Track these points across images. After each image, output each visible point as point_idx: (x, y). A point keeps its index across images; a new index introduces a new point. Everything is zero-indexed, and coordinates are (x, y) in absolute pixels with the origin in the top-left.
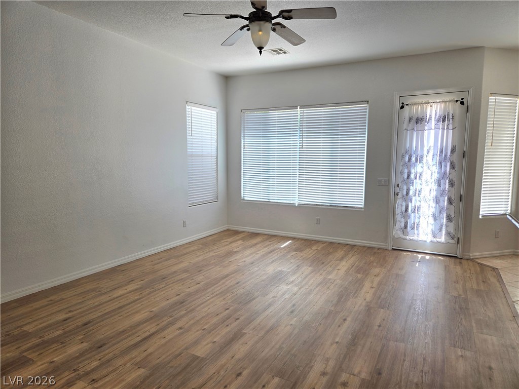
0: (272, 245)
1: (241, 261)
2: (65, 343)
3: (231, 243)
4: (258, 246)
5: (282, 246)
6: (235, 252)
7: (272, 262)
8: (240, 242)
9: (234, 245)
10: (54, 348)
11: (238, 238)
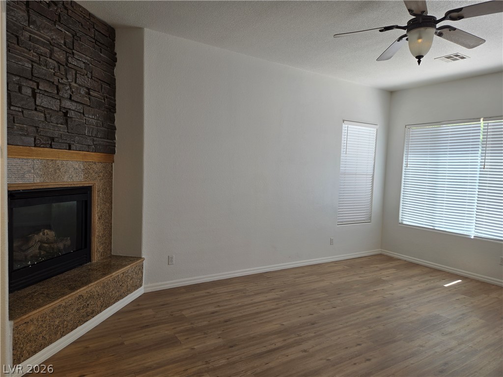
0: (432, 282)
1: (388, 293)
2: (207, 334)
3: (381, 269)
4: (415, 279)
5: (446, 285)
6: (384, 281)
7: (429, 302)
8: (393, 271)
9: (385, 272)
10: (198, 337)
11: (391, 265)
